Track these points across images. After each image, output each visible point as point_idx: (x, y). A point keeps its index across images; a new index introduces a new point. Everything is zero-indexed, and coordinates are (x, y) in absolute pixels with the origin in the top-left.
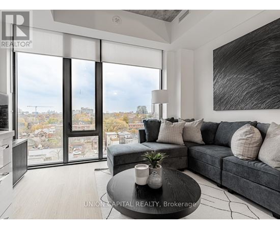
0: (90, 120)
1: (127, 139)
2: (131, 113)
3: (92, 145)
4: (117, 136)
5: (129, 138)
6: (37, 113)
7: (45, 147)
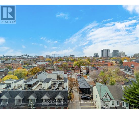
0: (73, 60)
1: (90, 69)
2: (91, 57)
3: (75, 71)
4: (85, 67)
5: (91, 69)
6: (55, 57)
7: (57, 70)
